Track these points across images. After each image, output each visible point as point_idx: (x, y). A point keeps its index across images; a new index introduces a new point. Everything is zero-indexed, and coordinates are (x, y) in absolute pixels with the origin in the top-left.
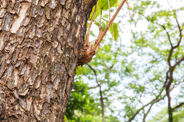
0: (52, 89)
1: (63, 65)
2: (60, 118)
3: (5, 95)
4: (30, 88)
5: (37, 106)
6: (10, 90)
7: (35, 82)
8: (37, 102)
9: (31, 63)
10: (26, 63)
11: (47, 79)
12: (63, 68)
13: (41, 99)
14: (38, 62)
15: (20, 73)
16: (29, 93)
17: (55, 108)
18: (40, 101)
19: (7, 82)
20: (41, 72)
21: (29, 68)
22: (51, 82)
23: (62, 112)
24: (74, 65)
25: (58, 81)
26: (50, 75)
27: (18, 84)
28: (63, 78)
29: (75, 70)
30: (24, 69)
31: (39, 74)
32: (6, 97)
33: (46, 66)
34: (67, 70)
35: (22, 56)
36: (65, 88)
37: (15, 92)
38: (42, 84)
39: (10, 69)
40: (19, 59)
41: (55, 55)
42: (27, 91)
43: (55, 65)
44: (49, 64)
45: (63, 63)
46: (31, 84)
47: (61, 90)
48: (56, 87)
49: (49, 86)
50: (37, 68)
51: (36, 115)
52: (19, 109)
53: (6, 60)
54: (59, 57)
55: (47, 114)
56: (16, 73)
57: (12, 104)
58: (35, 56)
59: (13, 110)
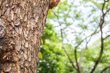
0: (34, 22)
1: (41, 8)
2: (39, 39)
3: (6, 25)
4: (21, 21)
5: (26, 32)
6: (9, 22)
7: (24, 18)
8: (25, 29)
9: (21, 6)
10: (18, 6)
11: (31, 16)
12: (40, 10)
13: (27, 28)
14: (25, 6)
15: (15, 12)
16: (20, 24)
17: (36, 33)
18: (27, 29)
19: (7, 17)
20: (27, 12)
21: (20, 9)
22: (33, 18)
23: (40, 36)
24: (47, 8)
25: (38, 17)
26: (33, 14)
27: (14, 18)
28: (40, 15)
29: (47, 12)
30: (17, 10)
31: (26, 13)
32: (7, 26)
33: (30, 8)
34: (43, 11)
35: (16, 1)
36: (41, 22)
37: (12, 24)
38: (28, 19)
39: (9, 10)
40: (14, 3)
41: (35, 2)
42: (19, 23)
43: (35, 7)
44: (32, 7)
45: (40, 6)
46: (21, 19)
47: (39, 23)
48: (36, 21)
49: (33, 20)
50: (25, 9)
51: (25, 37)
52: (15, 33)
53: (6, 4)
54: (38, 3)
55: (32, 36)
56: (12, 12)
57: (10, 30)
58: (23, 2)
59: (11, 34)
